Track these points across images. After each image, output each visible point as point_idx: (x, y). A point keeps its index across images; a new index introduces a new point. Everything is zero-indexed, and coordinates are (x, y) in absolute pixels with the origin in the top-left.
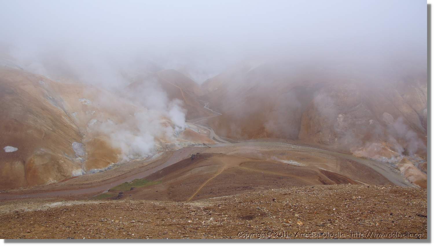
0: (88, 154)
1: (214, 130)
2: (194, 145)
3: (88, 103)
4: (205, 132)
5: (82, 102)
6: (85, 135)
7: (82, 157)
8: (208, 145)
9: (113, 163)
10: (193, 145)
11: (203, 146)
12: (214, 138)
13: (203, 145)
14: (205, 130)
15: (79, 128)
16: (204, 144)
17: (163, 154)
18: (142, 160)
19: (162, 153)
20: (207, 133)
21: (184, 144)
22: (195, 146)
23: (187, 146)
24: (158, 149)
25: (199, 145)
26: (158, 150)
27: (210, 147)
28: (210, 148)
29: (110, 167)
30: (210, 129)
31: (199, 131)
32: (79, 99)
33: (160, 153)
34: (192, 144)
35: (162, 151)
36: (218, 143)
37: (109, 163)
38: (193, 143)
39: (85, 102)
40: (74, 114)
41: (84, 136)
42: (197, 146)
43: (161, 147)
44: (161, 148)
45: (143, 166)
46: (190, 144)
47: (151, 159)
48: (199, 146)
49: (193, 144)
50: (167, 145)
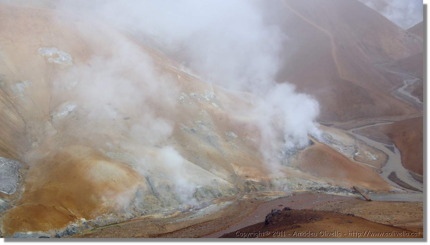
0: (26, 192)
1: (401, 155)
2: (325, 189)
3: (63, 59)
4: (374, 157)
5: (46, 58)
6: (36, 141)
7: (7, 198)
8: (364, 194)
9: (84, 220)
10: (322, 189)
11: (350, 194)
12: (393, 177)
13: (353, 192)
14: (376, 150)
15: (25, 123)
16: (355, 190)
17: (230, 206)
18: (166, 217)
19: (228, 203)
20: (378, 159)
21: (299, 184)
22: (329, 193)
23: (304, 190)
24: (221, 191)
25: (341, 190)
26: (220, 195)
27: (369, 199)
28: (370, 203)
29: (74, 229)
30: (392, 149)
31: (356, 151)
32: (41, 49)
33: (222, 203)
34: (318, 186)
35: (231, 199)
36: (399, 189)
37: (72, 218)
38: (322, 183)
39: (56, 56)
40: (19, 86)
41: (34, 144)
42: (333, 193)
43: (231, 186)
44: (230, 190)
45: (161, 232)
46: (315, 186)
47: (193, 215)
48: (341, 194)
49: (325, 186)
50: (248, 183)
